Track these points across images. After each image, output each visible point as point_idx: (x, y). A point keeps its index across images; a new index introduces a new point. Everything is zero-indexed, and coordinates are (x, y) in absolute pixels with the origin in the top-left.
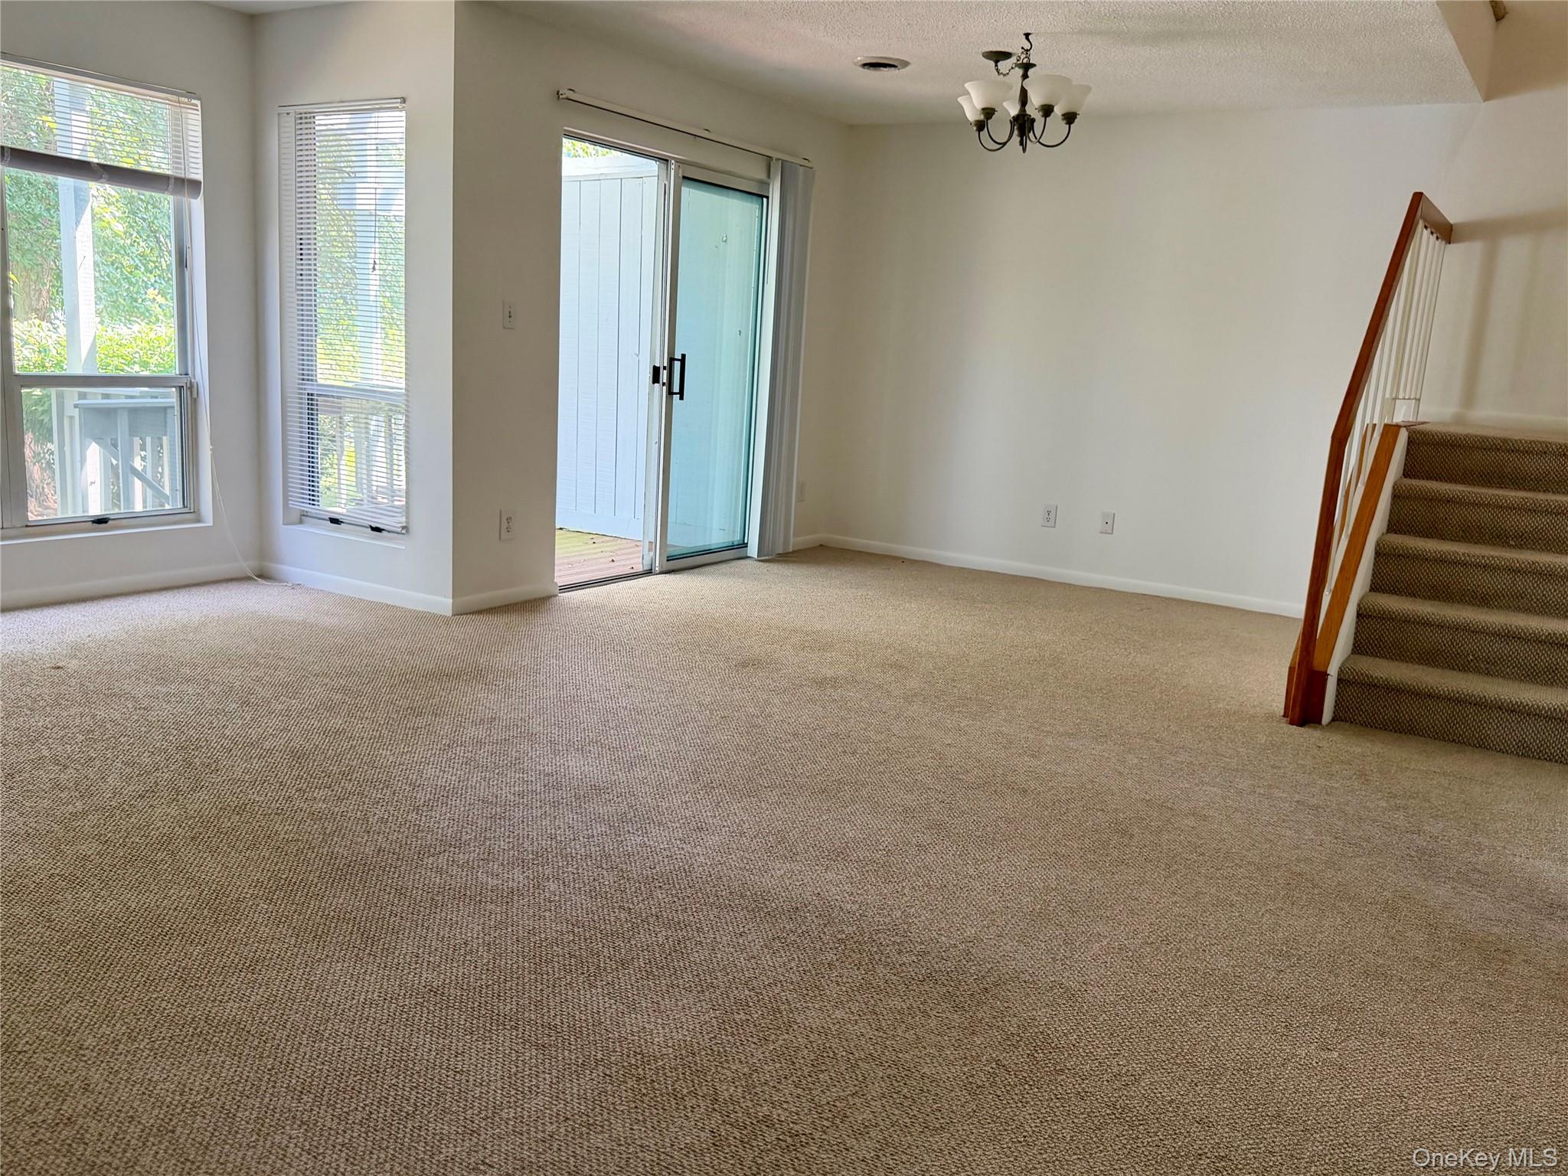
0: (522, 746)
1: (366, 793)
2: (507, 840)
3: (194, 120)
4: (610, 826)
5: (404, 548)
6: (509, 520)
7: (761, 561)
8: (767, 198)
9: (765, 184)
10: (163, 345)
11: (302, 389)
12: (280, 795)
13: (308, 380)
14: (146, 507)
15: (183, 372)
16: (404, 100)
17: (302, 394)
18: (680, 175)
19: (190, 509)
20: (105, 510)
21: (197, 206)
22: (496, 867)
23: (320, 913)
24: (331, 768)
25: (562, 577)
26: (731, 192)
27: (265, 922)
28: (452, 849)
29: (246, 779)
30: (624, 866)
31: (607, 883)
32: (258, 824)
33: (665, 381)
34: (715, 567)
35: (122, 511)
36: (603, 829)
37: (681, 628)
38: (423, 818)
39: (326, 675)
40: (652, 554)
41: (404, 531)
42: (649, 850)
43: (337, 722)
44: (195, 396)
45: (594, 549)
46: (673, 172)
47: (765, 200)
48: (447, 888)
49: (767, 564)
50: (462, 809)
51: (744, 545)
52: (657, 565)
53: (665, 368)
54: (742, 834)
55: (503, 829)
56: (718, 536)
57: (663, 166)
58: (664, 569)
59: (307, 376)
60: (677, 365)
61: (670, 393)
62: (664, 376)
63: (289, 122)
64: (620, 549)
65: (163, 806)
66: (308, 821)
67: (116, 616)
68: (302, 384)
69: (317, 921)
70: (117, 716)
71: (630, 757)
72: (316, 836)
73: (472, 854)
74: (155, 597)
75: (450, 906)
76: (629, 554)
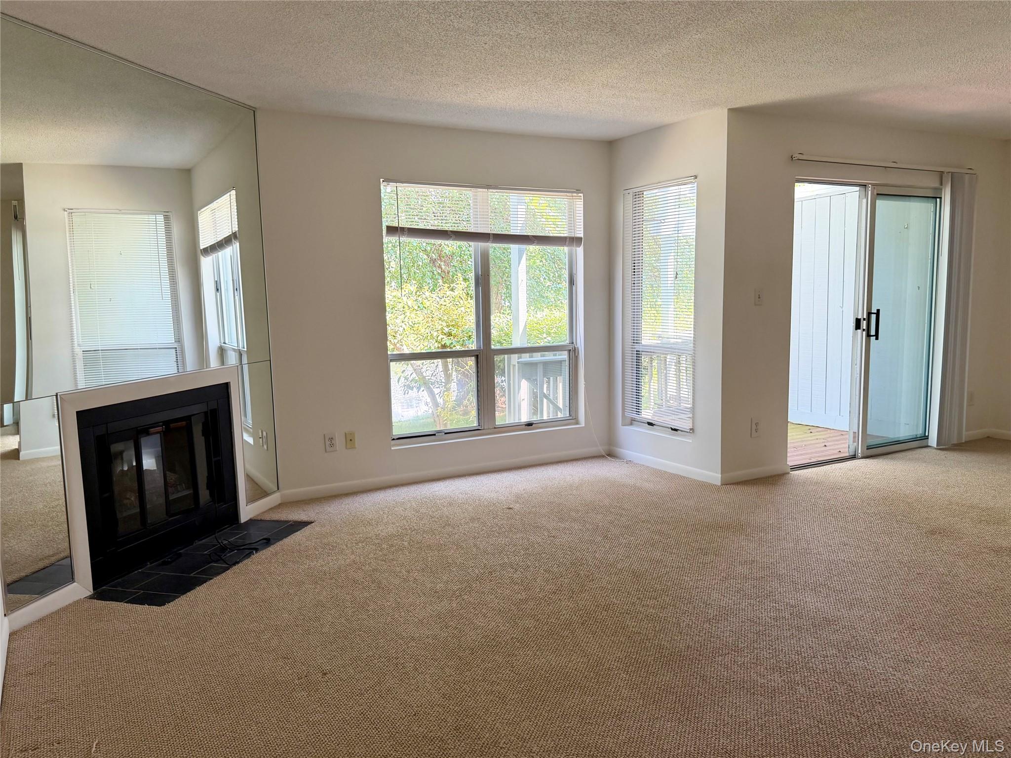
0: (773, 583)
1: (677, 605)
2: (768, 651)
3: (579, 205)
4: (839, 650)
5: (691, 441)
6: (757, 424)
7: (940, 449)
8: (941, 198)
9: (939, 190)
10: (558, 322)
11: (633, 348)
12: (628, 601)
13: (637, 343)
14: (549, 417)
15: (571, 342)
16: (696, 177)
17: (633, 351)
18: (875, 193)
19: (573, 417)
20: (529, 419)
21: (580, 251)
22: (762, 670)
23: (656, 686)
24: (656, 586)
25: (792, 460)
26: (912, 198)
27: (625, 687)
28: (733, 652)
29: (609, 588)
30: (852, 682)
31: (839, 694)
32: (617, 619)
33: (865, 328)
34: (903, 454)
35: (539, 419)
36: (834, 652)
37: (881, 501)
38: (714, 628)
39: (649, 522)
40: (856, 444)
41: (691, 431)
42: (869, 672)
43: (657, 554)
44: (577, 355)
45: (811, 437)
46: (870, 192)
47: (938, 200)
48: (732, 680)
49: (946, 452)
50: (737, 625)
51: (926, 438)
52: (860, 452)
53: (864, 319)
54: (941, 669)
55: (765, 643)
56: (904, 430)
57: (863, 189)
58: (865, 455)
59: (636, 341)
60: (874, 317)
61: (869, 335)
62: (864, 324)
63: (630, 198)
64: (830, 437)
65: (566, 600)
66: (645, 620)
67: (536, 478)
68: (633, 345)
69: (654, 690)
70: (539, 540)
71: (850, 599)
72: (651, 631)
73: (746, 658)
74: (555, 467)
75: (734, 693)
76: (837, 441)
